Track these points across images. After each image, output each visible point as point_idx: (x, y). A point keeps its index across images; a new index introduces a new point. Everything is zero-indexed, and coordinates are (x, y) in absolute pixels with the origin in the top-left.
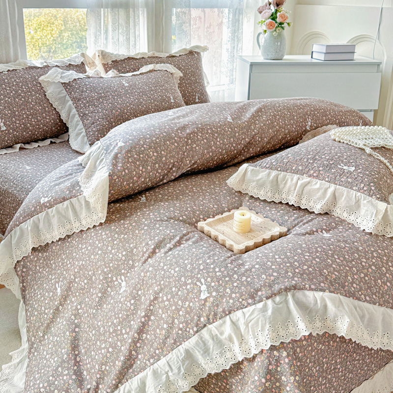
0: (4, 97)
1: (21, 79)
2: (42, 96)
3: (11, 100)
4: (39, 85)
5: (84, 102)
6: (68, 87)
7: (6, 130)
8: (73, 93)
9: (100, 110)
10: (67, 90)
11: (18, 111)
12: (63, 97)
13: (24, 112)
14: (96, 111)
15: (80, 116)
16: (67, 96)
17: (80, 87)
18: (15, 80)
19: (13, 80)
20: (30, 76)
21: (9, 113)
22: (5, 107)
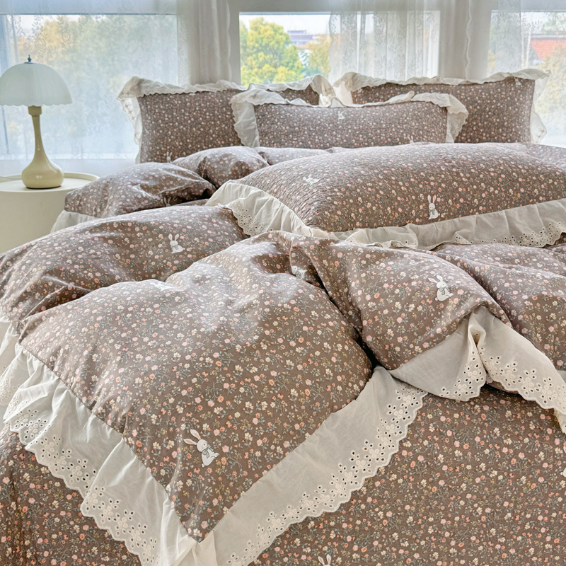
0: (179, 124)
1: (208, 104)
2: (229, 127)
3: (187, 128)
6: (260, 117)
8: (263, 125)
11: (192, 143)
12: (252, 130)
13: (199, 146)
16: (257, 130)
17: (272, 116)
18: (200, 105)
19: (197, 104)
20: (221, 101)
22: (177, 137)
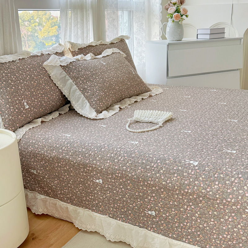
0: (23, 81)
1: (31, 65)
2: (48, 78)
3: (28, 83)
4: (44, 70)
5: (82, 79)
6: (67, 69)
7: (28, 108)
8: (71, 73)
9: (95, 84)
10: (66, 71)
11: (34, 91)
12: (64, 77)
13: (39, 92)
14: (93, 85)
15: (80, 90)
16: (67, 76)
17: (76, 68)
18: (27, 67)
19: (26, 67)
20: (36, 63)
21: (29, 94)
22: (25, 89)
